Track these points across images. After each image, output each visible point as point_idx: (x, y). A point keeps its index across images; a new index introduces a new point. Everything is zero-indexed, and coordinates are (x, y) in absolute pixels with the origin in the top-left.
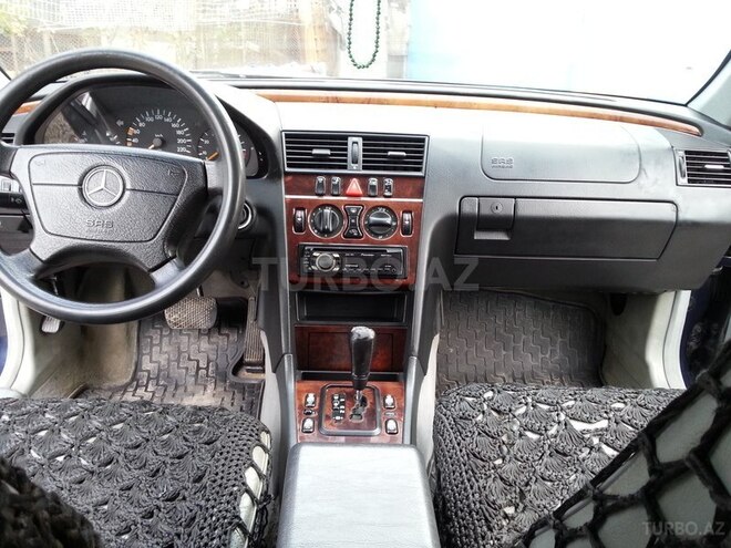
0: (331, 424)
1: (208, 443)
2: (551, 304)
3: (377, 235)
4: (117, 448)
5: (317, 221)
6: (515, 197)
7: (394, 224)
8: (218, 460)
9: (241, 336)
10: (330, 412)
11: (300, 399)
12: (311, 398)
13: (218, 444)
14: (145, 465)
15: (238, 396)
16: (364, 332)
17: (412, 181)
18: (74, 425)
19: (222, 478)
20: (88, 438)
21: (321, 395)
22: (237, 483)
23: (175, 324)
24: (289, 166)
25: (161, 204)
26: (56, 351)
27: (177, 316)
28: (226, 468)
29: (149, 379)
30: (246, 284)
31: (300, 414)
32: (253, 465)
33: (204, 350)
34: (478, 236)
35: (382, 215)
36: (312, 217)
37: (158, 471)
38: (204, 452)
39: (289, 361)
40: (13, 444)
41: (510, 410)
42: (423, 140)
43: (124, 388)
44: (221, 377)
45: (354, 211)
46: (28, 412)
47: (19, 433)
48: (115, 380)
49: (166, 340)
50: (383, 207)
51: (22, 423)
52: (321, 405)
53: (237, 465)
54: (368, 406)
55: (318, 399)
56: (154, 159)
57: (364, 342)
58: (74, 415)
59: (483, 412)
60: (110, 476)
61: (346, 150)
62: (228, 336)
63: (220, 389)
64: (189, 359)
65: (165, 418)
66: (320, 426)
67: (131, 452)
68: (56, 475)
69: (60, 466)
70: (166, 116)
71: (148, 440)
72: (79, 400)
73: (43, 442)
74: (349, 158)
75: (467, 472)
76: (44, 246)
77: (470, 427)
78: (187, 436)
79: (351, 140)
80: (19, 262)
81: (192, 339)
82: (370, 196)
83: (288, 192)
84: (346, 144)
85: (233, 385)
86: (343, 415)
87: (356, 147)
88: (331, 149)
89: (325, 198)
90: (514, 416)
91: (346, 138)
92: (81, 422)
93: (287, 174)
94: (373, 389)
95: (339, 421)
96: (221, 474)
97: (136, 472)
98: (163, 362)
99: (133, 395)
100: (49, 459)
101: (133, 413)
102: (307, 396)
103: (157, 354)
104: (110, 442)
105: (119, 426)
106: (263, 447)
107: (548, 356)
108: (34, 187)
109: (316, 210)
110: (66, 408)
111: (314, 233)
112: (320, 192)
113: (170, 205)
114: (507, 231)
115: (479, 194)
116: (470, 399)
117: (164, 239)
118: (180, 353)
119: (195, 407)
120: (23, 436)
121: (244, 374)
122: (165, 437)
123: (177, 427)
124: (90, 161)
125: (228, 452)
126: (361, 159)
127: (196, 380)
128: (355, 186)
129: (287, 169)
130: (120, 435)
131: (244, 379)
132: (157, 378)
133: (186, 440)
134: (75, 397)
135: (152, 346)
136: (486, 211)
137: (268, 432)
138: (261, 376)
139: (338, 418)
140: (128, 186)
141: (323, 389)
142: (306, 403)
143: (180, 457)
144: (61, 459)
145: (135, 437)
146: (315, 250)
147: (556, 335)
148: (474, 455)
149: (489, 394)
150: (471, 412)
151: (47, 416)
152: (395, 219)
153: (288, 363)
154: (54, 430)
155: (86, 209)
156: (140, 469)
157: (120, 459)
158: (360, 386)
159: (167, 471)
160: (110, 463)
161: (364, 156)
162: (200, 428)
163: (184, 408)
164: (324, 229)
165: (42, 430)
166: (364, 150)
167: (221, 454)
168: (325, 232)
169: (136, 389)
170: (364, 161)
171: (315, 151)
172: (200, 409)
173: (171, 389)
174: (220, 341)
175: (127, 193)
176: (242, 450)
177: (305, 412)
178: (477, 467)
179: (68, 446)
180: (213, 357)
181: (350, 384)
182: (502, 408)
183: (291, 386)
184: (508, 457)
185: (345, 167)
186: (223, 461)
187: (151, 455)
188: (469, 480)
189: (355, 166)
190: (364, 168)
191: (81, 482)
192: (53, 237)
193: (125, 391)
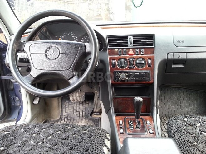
0: (130, 131)
1: (89, 138)
2: (192, 91)
3: (139, 67)
4: (59, 140)
5: (119, 63)
6: (186, 52)
7: (145, 63)
8: (93, 144)
9: (92, 104)
10: (128, 127)
11: (117, 122)
12: (121, 122)
13: (92, 138)
14: (68, 146)
15: (92, 123)
16: (139, 99)
17: (150, 49)
18: (44, 132)
19: (95, 150)
20: (49, 136)
21: (124, 121)
22: (101, 152)
23: (73, 100)
24: (109, 47)
25: (71, 58)
26: (38, 109)
27: (73, 98)
28: (96, 146)
29: (65, 118)
30: (93, 88)
31: (118, 127)
32: (106, 146)
33: (81, 108)
34: (174, 66)
35: (141, 61)
36: (118, 62)
37: (73, 147)
38: (88, 141)
39: (113, 110)
40: (25, 138)
41: (195, 125)
42: (153, 36)
43: (58, 121)
44: (87, 117)
45: (131, 60)
46: (30, 128)
47: (27, 135)
48: (54, 118)
49: (70, 105)
50: (141, 58)
51: (28, 132)
52: (125, 124)
53: (100, 146)
54: (141, 125)
55: (123, 122)
56: (69, 43)
57: (139, 102)
58: (44, 129)
59: (186, 126)
60: (56, 149)
61: (128, 40)
62: (88, 104)
63: (87, 121)
64: (77, 111)
65: (74, 129)
66: (126, 131)
67: (63, 141)
68: (39, 149)
69: (40, 146)
70: (71, 34)
71: (68, 137)
72: (46, 124)
73: (34, 138)
74: (129, 43)
75: (186, 148)
76: (34, 73)
77: (183, 131)
78: (82, 135)
79: (129, 37)
80: (27, 78)
81: (77, 105)
82: (136, 55)
83: (109, 55)
84: (127, 39)
85: (90, 119)
86: (133, 128)
87: (131, 40)
88: (123, 41)
89: (122, 56)
90: (197, 127)
91: (127, 37)
92: (47, 131)
93: (109, 49)
94: (142, 119)
95: (132, 130)
96: (95, 149)
97: (65, 148)
98: (69, 113)
99: (64, 121)
100: (36, 144)
101: (63, 128)
102: (120, 121)
103: (68, 110)
104: (56, 138)
105: (59, 132)
106: (108, 139)
107: (192, 108)
108: (31, 54)
109: (119, 60)
110: (41, 126)
111: (119, 67)
112: (120, 54)
113: (74, 58)
114: (183, 64)
115: (174, 52)
116: (180, 121)
117: (72, 69)
118: (74, 109)
119: (83, 126)
120: (28, 136)
121: (94, 116)
122: (74, 136)
123: (78, 132)
124: (48, 45)
125: (96, 141)
126: (133, 43)
127: (79, 118)
128: (131, 52)
129: (109, 48)
130: (59, 135)
131: (93, 117)
132: (68, 117)
133: (81, 136)
134: (44, 123)
135: (66, 107)
136: (176, 57)
137: (108, 134)
138: (99, 116)
139: (131, 129)
140: (61, 52)
141: (125, 119)
142: (120, 123)
143: (80, 143)
144: (40, 143)
145: (64, 136)
146: (119, 73)
147: (194, 101)
148: (187, 141)
149: (186, 119)
150: (181, 126)
151: (36, 129)
152: (145, 62)
153: (112, 110)
154: (38, 134)
155: (48, 60)
156: (66, 147)
157: (60, 143)
158: (138, 118)
159: (76, 148)
160: (56, 145)
161: (133, 42)
162: (86, 132)
163: (79, 126)
164: (122, 66)
165: (34, 134)
166: (133, 40)
167: (94, 141)
168: (122, 67)
169: (61, 121)
170: (134, 44)
171: (117, 41)
172: (85, 126)
173: (72, 121)
174: (86, 105)
175: (61, 55)
176: (101, 140)
177: (120, 127)
178: (189, 146)
179: (42, 139)
180: (84, 111)
181: (134, 117)
182: (192, 124)
183: (114, 118)
184: (198, 142)
185: (127, 46)
186: (95, 144)
187: (70, 142)
188: (187, 151)
189: (131, 45)
190: (134, 46)
191: (47, 152)
192: (37, 70)
193: (58, 122)
